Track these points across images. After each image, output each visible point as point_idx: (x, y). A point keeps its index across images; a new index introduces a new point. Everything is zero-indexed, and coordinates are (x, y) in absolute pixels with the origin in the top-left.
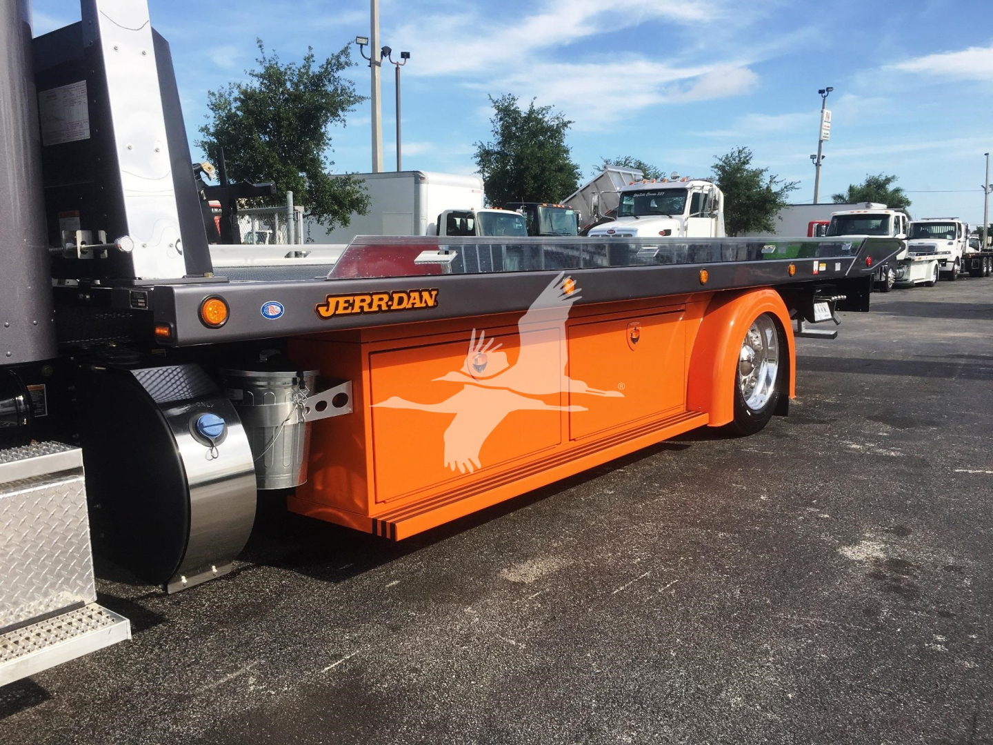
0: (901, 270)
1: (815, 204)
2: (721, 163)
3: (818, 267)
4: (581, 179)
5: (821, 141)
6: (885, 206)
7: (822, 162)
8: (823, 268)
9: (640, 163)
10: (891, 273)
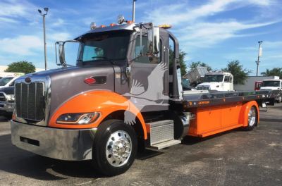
1: (257, 76)
3: (264, 96)
5: (259, 57)
6: (279, 78)
7: (259, 63)
10: (280, 98)
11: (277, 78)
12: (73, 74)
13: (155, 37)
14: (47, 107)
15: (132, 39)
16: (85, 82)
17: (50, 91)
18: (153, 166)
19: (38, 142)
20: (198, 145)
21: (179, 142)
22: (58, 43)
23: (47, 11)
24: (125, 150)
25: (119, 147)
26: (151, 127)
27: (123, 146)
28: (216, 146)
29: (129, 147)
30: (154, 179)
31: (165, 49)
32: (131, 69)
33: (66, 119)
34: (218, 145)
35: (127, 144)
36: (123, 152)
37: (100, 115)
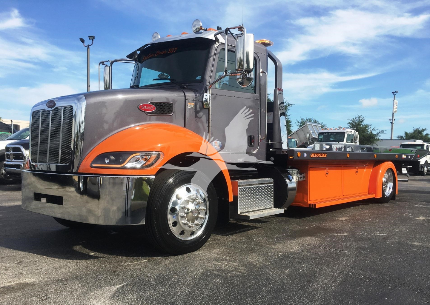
0: (429, 167)
1: (391, 140)
2: (351, 122)
3: (404, 156)
4: (292, 127)
5: (393, 113)
6: (422, 141)
7: (394, 122)
8: (405, 157)
9: (316, 121)
10: (425, 169)
11: (419, 142)
15: (213, 53)
16: (140, 108)
17: (83, 127)
18: (244, 243)
19: (62, 198)
20: (312, 218)
21: (281, 211)
22: (103, 63)
23: (93, 40)
24: (198, 214)
25: (188, 210)
26: (239, 186)
27: (195, 207)
28: (338, 220)
29: (205, 209)
30: (246, 257)
31: (261, 73)
32: (210, 96)
33: (107, 161)
34: (341, 219)
35: (202, 203)
36: (195, 216)
37: (160, 156)
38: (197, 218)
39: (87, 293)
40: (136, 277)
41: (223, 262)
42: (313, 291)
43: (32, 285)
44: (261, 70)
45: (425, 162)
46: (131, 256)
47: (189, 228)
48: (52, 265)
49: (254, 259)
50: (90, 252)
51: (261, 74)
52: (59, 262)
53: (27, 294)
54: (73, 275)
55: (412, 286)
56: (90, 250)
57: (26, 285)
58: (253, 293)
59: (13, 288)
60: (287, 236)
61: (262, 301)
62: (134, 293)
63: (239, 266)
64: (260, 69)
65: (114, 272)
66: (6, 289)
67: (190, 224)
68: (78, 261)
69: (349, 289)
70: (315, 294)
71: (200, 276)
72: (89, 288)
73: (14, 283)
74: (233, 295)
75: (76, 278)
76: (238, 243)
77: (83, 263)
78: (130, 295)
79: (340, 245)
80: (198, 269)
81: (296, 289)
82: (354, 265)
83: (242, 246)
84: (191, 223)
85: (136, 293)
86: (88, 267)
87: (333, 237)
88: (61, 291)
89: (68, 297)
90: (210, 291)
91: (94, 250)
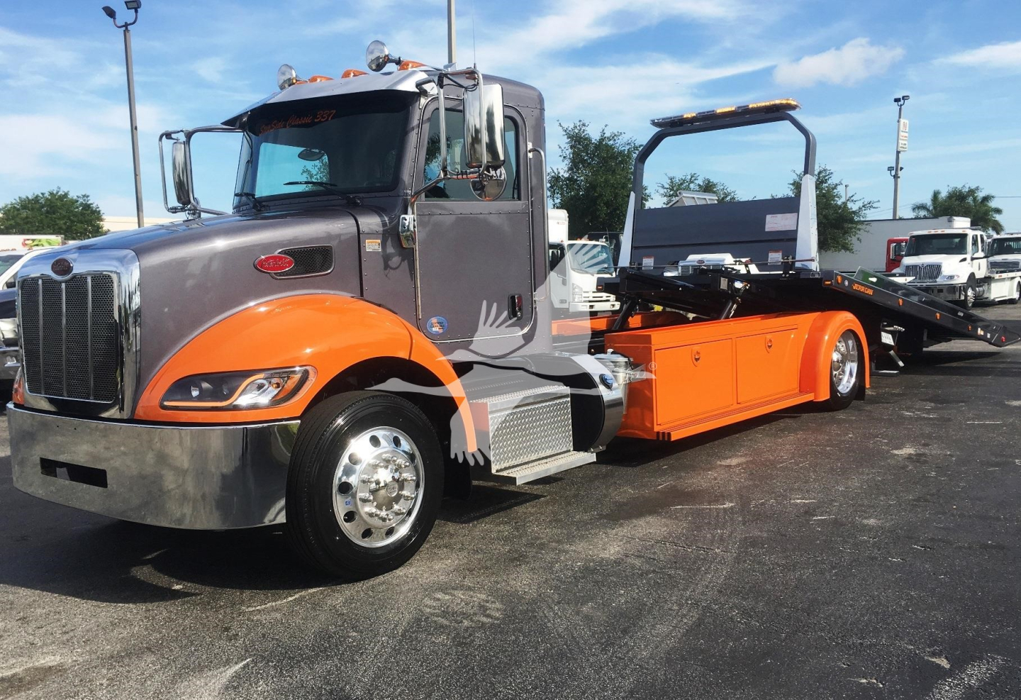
0: (981, 289)
1: (894, 219)
5: (898, 153)
6: (966, 221)
7: (900, 173)
9: (710, 184)
10: (970, 293)
11: (961, 224)
12: (221, 244)
13: (490, 115)
14: (129, 359)
15: (415, 122)
16: (260, 267)
18: (506, 539)
19: (103, 473)
20: (664, 464)
21: (589, 457)
22: (168, 135)
23: (136, 12)
24: (399, 490)
25: (378, 483)
26: (492, 412)
27: (392, 475)
28: (721, 465)
29: (414, 478)
30: (505, 578)
31: (530, 151)
32: (414, 221)
33: (195, 393)
34: (728, 462)
35: (406, 466)
36: (393, 496)
37: (308, 375)
38: (397, 499)
39: (174, 682)
40: (273, 639)
41: (456, 592)
42: (628, 652)
43: (60, 671)
44: (530, 146)
45: (969, 277)
46: (261, 589)
47: (381, 521)
48: (95, 620)
49: (523, 581)
50: (173, 583)
51: (530, 155)
52: (108, 611)
53: (52, 692)
54: (142, 643)
55: (829, 629)
56: (172, 576)
57: (46, 672)
58: (509, 664)
59: (20, 680)
60: (601, 517)
61: (524, 682)
62: (270, 678)
63: (487, 602)
64: (528, 143)
65: (227, 629)
66: (6, 684)
67: (383, 514)
68: (150, 606)
69: (701, 644)
70: (631, 660)
71: (405, 631)
72: (177, 672)
73: (21, 669)
74: (468, 672)
75: (149, 649)
76: (492, 541)
77: (161, 610)
78: (261, 683)
79: (708, 536)
80: (403, 614)
81: (595, 649)
82: (725, 584)
83: (499, 550)
84: (386, 510)
85: (272, 678)
86: (171, 620)
87: (699, 513)
88: (120, 681)
89: (137, 694)
90: (421, 665)
91: (181, 578)
